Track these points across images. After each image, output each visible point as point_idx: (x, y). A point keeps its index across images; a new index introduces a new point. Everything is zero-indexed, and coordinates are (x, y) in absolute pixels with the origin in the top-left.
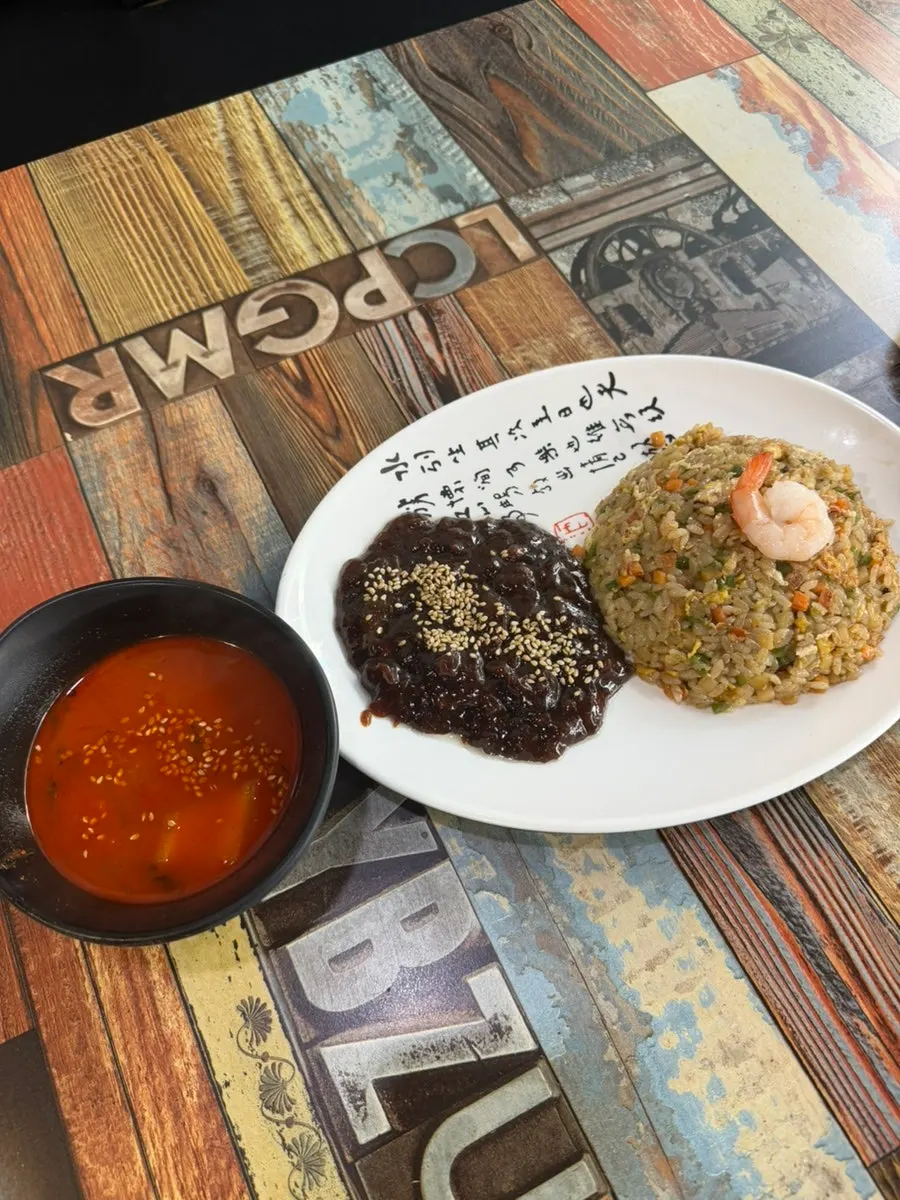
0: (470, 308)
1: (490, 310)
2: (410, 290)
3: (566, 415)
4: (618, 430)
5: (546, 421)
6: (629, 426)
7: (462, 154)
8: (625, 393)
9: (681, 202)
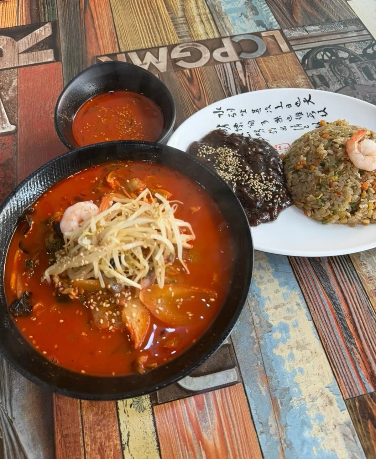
0: (260, 65)
1: (268, 67)
2: (239, 54)
3: (289, 107)
4: (308, 117)
5: (281, 108)
6: (313, 116)
7: (269, 11)
8: (314, 104)
9: (352, 42)
